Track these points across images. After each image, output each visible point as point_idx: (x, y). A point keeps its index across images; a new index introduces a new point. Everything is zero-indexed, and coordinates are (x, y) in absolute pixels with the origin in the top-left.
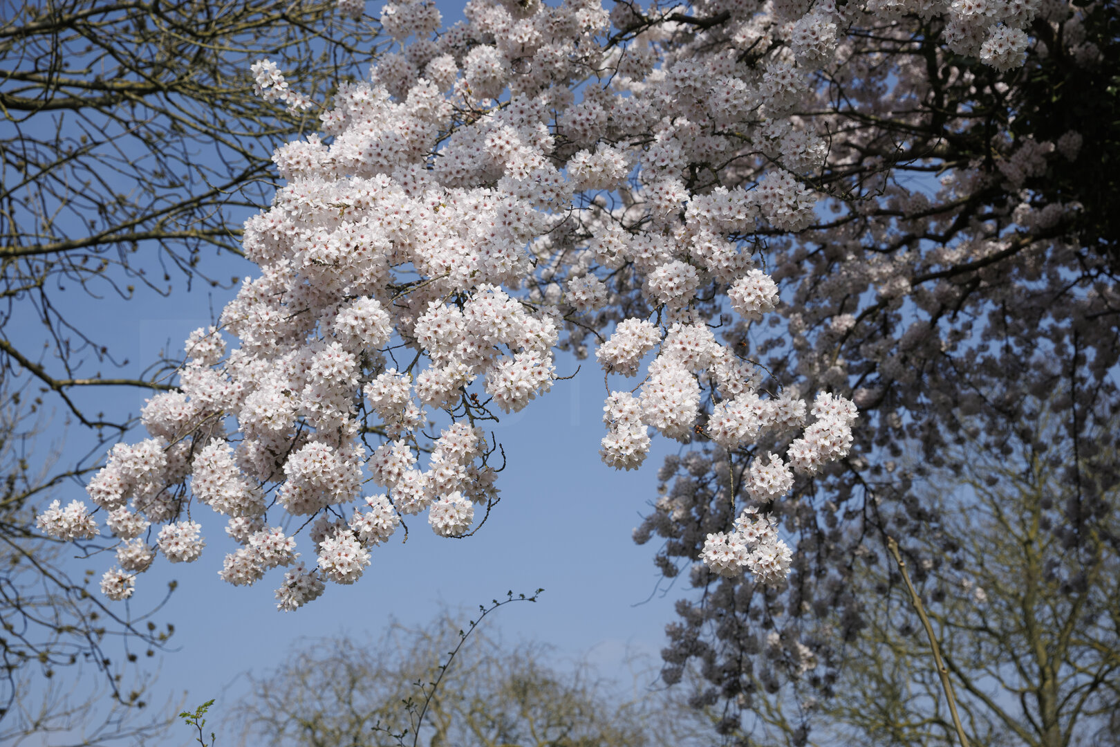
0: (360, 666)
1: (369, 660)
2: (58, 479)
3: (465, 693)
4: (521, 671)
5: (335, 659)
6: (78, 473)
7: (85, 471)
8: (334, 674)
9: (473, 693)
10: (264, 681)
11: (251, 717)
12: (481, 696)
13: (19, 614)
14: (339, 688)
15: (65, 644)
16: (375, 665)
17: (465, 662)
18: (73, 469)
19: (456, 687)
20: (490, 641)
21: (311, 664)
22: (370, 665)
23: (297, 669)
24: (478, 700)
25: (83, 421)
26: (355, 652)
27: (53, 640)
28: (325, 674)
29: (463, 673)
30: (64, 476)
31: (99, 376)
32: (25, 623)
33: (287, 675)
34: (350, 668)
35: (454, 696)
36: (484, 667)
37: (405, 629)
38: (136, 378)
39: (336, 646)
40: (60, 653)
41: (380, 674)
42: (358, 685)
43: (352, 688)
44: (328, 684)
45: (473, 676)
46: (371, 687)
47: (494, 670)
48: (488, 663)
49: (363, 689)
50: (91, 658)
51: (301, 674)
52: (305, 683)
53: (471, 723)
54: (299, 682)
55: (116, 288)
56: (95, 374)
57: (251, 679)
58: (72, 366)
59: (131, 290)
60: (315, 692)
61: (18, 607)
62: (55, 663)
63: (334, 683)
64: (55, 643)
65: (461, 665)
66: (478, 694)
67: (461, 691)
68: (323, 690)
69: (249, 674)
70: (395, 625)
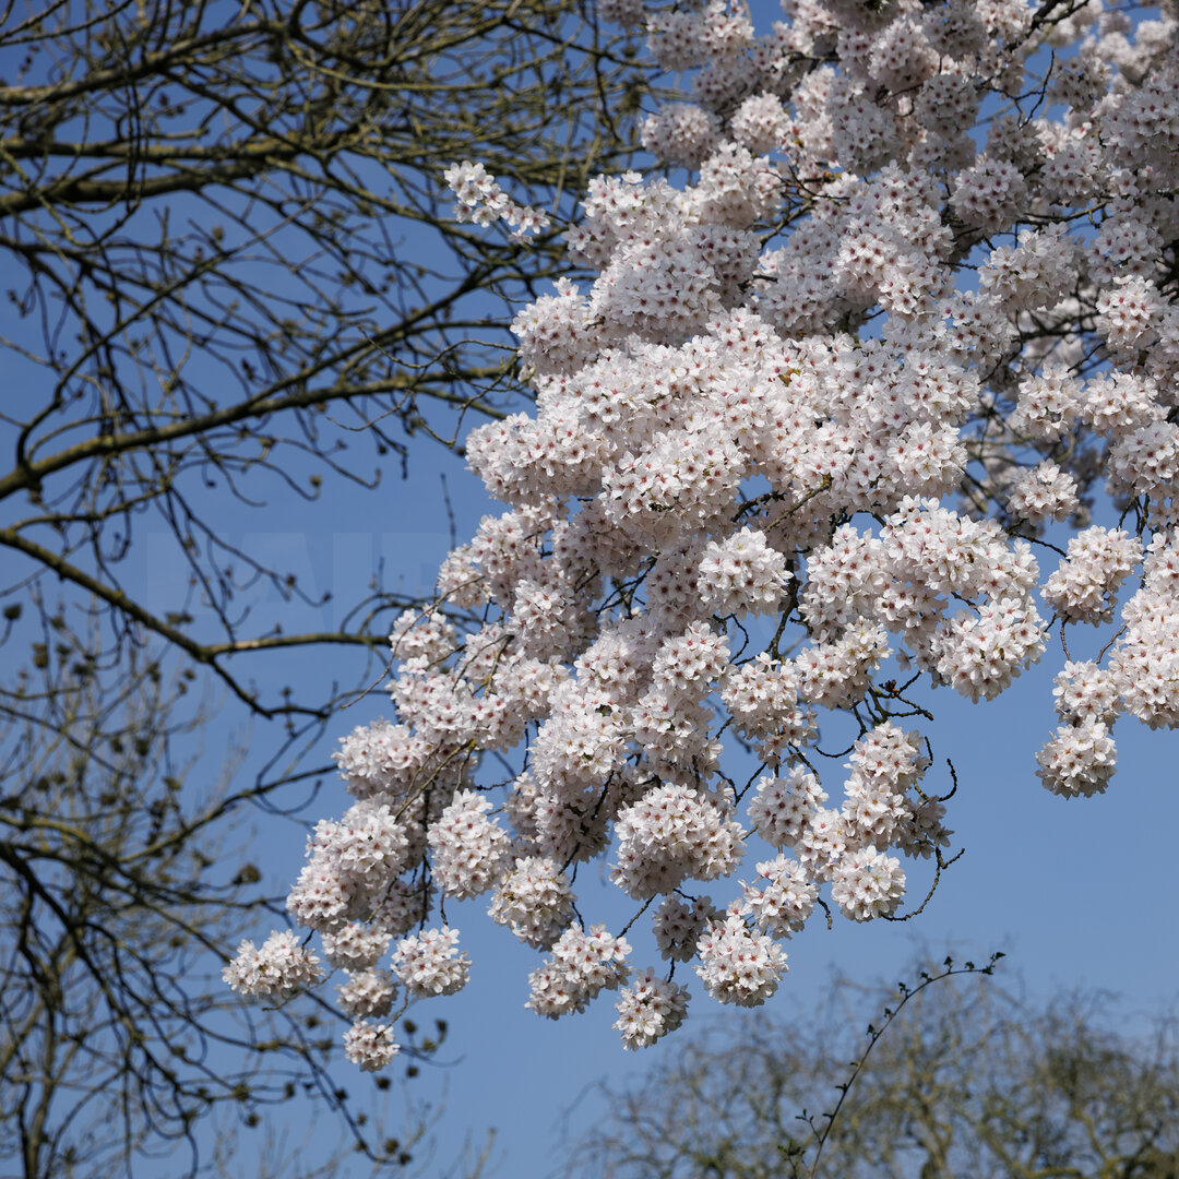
0: (787, 1056)
1: (802, 1045)
2: (229, 804)
3: (972, 1087)
4: (1065, 1040)
5: (744, 1048)
6: (260, 791)
7: (272, 786)
8: (745, 1074)
9: (985, 1084)
10: (628, 1096)
11: (613, 1157)
12: (1001, 1091)
13: (191, 1029)
14: (756, 1095)
15: (271, 1072)
16: (813, 1053)
17: (966, 1034)
18: (252, 785)
19: (955, 1078)
20: (1004, 995)
21: (704, 1060)
22: (804, 1054)
23: (682, 1070)
24: (995, 1097)
25: (256, 709)
26: (776, 1033)
27: (250, 1068)
28: (729, 1074)
29: (965, 1053)
30: (237, 798)
31: (278, 630)
32: (204, 1042)
33: (666, 1082)
34: (771, 1062)
35: (953, 1094)
36: (998, 1040)
37: (858, 987)
38: (335, 631)
39: (745, 1026)
40: (264, 1088)
41: (822, 1067)
42: (787, 1088)
43: (778, 1094)
44: (737, 1091)
45: (982, 1056)
46: (809, 1089)
47: (1016, 1044)
48: (1005, 1033)
49: (796, 1095)
50: (316, 1090)
51: (690, 1079)
52: (698, 1093)
53: (987, 1135)
54: (688, 1091)
55: (291, 483)
56: (272, 628)
57: (608, 1093)
58: (231, 619)
59: (316, 483)
60: (716, 1107)
61: (188, 1018)
62: (259, 1101)
63: (746, 1088)
64: (253, 1073)
65: (959, 1041)
66: (993, 1087)
67: (963, 1083)
68: (729, 1102)
69: (602, 1085)
70: (840, 982)
